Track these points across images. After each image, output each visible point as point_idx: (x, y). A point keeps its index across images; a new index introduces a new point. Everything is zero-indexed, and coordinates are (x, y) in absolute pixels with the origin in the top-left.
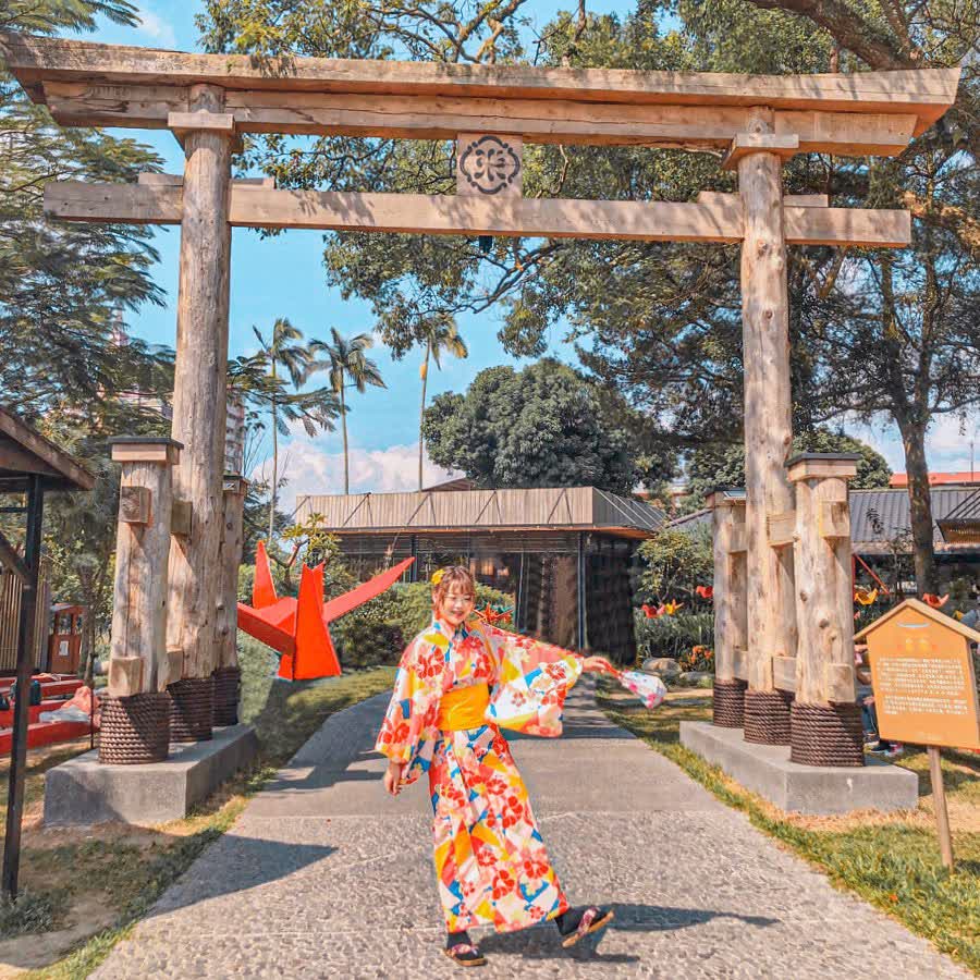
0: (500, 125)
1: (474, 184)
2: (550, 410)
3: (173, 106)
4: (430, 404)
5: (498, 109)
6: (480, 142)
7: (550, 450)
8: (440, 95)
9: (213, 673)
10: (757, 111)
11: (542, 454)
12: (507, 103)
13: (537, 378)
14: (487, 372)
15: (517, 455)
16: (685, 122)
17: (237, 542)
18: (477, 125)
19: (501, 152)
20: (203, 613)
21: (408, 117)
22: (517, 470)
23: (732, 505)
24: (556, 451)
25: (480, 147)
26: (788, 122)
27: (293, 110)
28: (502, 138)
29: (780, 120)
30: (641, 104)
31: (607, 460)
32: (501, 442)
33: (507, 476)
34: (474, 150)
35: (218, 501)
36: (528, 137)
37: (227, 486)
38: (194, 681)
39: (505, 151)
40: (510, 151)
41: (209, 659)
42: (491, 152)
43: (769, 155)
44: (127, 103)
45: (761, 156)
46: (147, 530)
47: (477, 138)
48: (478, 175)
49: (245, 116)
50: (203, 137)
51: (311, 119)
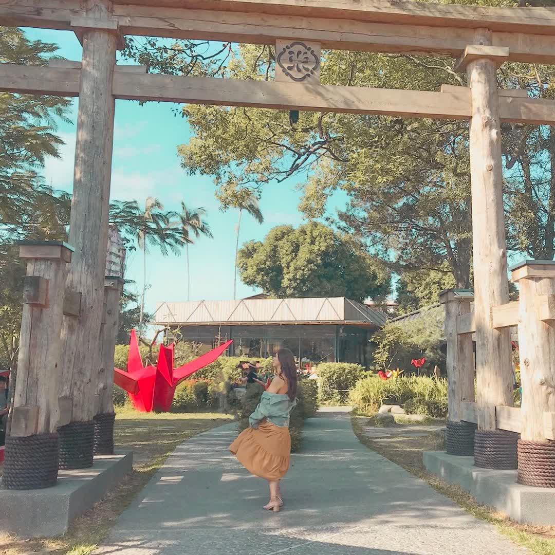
0: (305, 34)
1: (288, 74)
2: (316, 251)
3: (75, 12)
4: (241, 247)
5: (304, 23)
6: (292, 46)
7: (315, 276)
8: (264, 12)
9: (95, 418)
10: (480, 31)
11: (310, 279)
12: (310, 19)
13: (307, 232)
14: (277, 228)
15: (295, 279)
16: (432, 37)
17: (115, 324)
18: (290, 34)
19: (306, 53)
20: (88, 374)
21: (241, 27)
22: (295, 288)
23: (460, 301)
24: (319, 277)
25: (291, 49)
26: (501, 39)
27: (161, 19)
28: (306, 43)
29: (495, 37)
30: (402, 24)
31: (349, 282)
32: (285, 271)
33: (289, 292)
34: (288, 51)
35: (101, 292)
36: (324, 44)
37: (108, 284)
38: (81, 424)
39: (309, 52)
40: (312, 52)
41: (92, 408)
42: (299, 53)
43: (488, 60)
44: (41, 9)
45: (483, 61)
46: (44, 310)
47: (289, 43)
48: (290, 68)
49: (125, 22)
50: (96, 34)
51: (173, 26)
